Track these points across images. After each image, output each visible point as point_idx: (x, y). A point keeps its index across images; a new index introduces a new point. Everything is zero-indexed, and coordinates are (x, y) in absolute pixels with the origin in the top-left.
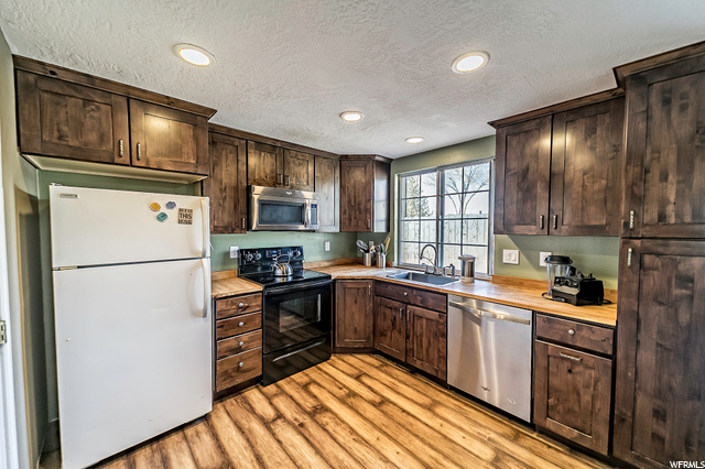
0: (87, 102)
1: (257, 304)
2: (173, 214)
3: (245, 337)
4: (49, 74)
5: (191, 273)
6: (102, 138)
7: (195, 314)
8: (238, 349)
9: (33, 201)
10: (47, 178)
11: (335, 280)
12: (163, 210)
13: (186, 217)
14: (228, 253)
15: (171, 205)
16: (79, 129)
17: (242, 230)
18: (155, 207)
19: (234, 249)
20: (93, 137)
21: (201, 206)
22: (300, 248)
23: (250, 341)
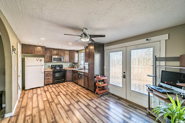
0: (29, 47)
1: (52, 73)
2: (39, 60)
3: (50, 77)
4: (25, 45)
5: (41, 68)
6: (31, 51)
7: (42, 73)
8: (49, 79)
9: (23, 58)
10: (25, 56)
11: (66, 70)
12: (38, 60)
13: (41, 60)
14: (49, 66)
15: (39, 59)
16: (28, 50)
17: (51, 62)
18: (37, 59)
19: (50, 65)
20: (30, 51)
21: (43, 59)
22: (62, 65)
23: (51, 78)
